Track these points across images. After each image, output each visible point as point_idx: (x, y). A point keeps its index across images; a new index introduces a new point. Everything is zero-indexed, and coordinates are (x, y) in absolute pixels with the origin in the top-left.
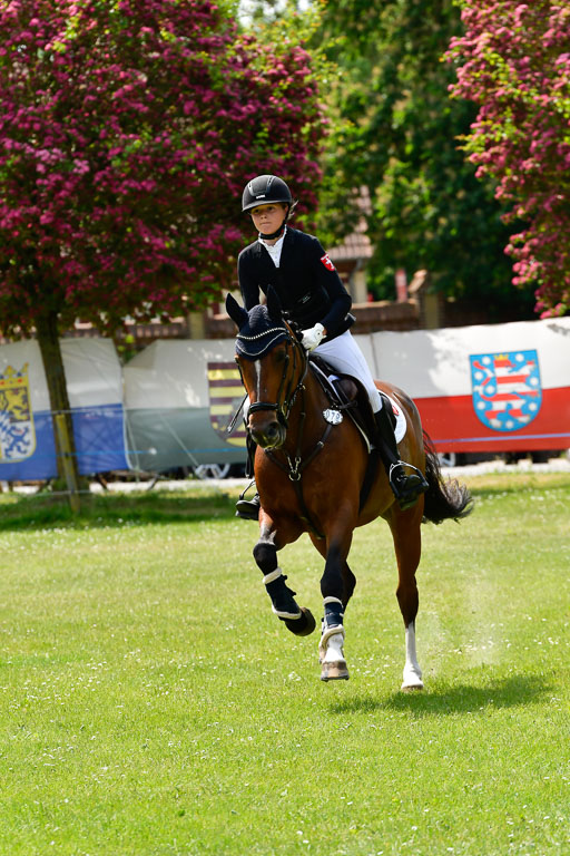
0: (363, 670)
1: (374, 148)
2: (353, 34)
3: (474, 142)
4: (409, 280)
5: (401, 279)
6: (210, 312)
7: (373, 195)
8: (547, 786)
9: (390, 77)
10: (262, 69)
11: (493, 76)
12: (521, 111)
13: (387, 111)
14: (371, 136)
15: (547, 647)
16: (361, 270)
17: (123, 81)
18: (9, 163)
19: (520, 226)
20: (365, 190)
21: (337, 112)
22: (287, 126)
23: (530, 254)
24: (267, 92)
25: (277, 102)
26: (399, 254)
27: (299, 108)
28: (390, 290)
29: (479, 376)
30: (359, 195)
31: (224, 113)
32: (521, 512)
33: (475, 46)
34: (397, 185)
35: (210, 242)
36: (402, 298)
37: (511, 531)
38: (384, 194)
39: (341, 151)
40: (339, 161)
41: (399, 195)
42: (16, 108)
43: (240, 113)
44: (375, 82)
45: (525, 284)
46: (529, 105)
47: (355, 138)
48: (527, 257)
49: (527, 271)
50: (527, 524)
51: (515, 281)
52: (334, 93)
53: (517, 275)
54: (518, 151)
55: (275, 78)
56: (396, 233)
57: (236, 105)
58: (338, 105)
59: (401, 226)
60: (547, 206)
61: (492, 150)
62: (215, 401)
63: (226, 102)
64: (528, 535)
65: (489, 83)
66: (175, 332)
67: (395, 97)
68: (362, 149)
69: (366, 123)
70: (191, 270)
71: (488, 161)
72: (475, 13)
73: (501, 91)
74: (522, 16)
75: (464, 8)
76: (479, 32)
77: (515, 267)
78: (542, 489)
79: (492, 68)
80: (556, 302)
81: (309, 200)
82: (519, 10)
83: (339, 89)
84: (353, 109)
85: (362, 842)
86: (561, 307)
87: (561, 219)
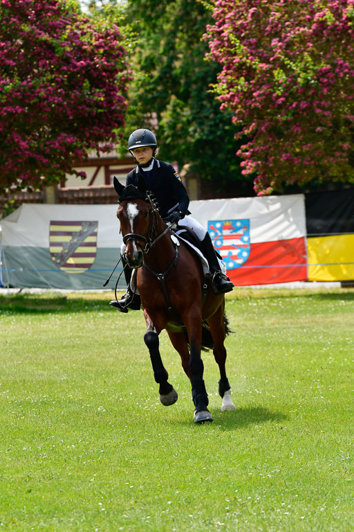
0: (143, 406)
2: (148, 19)
3: (220, 88)
4: (180, 170)
6: (59, 186)
8: (250, 479)
9: (170, 47)
10: (89, 41)
11: (232, 50)
12: (249, 73)
13: (170, 67)
14: (157, 82)
15: (254, 395)
19: (245, 140)
20: (154, 115)
21: (138, 67)
23: (251, 156)
25: (99, 61)
26: (174, 152)
27: (113, 63)
30: (151, 117)
31: (65, 67)
32: (243, 312)
33: (222, 32)
34: (174, 111)
35: (57, 144)
38: (167, 116)
39: (142, 91)
40: (140, 97)
41: (176, 115)
43: (75, 66)
44: (161, 50)
45: (249, 175)
46: (255, 69)
47: (149, 84)
48: (249, 158)
49: (249, 168)
50: (246, 320)
51: (244, 172)
52: (137, 55)
53: (244, 168)
55: (98, 47)
56: (173, 140)
58: (139, 63)
59: (175, 136)
60: (263, 128)
61: (231, 93)
62: (52, 244)
63: (67, 61)
64: (246, 326)
65: (229, 53)
66: (37, 197)
67: (175, 58)
68: (154, 89)
69: (156, 74)
70: (45, 160)
71: (229, 100)
72: (223, 12)
73: (237, 59)
74: (253, 14)
75: (215, 9)
76: (224, 23)
77: (243, 164)
78: (256, 299)
79: (233, 46)
80: (267, 185)
81: (119, 119)
82: (252, 10)
83: (140, 52)
84: (148, 65)
85: (138, 510)
86: (270, 190)
87: (271, 136)
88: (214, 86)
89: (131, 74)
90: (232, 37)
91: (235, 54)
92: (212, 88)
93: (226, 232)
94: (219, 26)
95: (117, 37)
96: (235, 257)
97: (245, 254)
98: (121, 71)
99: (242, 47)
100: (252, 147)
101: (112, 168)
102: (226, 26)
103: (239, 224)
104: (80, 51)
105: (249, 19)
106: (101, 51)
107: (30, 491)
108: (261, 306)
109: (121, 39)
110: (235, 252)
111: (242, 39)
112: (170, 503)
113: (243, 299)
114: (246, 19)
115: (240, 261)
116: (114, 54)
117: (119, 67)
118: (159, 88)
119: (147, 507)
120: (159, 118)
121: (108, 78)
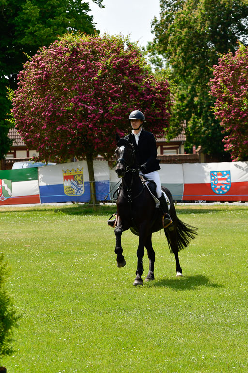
2: (182, 76)
3: (215, 109)
4: (196, 148)
5: (194, 147)
9: (193, 90)
10: (154, 86)
11: (222, 90)
12: (230, 102)
13: (192, 99)
14: (187, 106)
15: (225, 256)
16: (183, 144)
17: (113, 88)
18: (80, 110)
19: (226, 134)
20: (185, 122)
21: (178, 99)
22: (160, 102)
23: (229, 142)
24: (155, 93)
25: (158, 95)
26: (194, 139)
27: (164, 97)
28: (191, 151)
29: (213, 178)
30: (183, 123)
31: (142, 98)
32: (223, 217)
33: (217, 82)
34: (194, 121)
36: (194, 153)
37: (219, 222)
38: (190, 124)
39: (178, 110)
40: (178, 113)
41: (195, 124)
42: (83, 94)
43: (147, 98)
44: (189, 91)
45: (228, 151)
46: (233, 100)
47: (182, 106)
48: (228, 143)
49: (229, 147)
50: (224, 220)
51: (225, 150)
53: (226, 148)
54: (228, 112)
55: (158, 89)
56: (194, 134)
57: (146, 95)
59: (195, 132)
60: (235, 128)
61: (220, 112)
63: (142, 95)
64: (224, 223)
65: (220, 93)
67: (195, 95)
68: (184, 110)
69: (186, 102)
71: (219, 115)
72: (218, 73)
73: (224, 95)
74: (232, 74)
75: (214, 71)
76: (218, 78)
77: (225, 146)
78: (230, 211)
79: (221, 88)
80: (237, 157)
81: (167, 124)
82: (232, 72)
83: (178, 92)
84: (182, 98)
85: (166, 309)
86: (238, 158)
87: (239, 133)
89: (173, 102)
90: (222, 84)
91: (223, 92)
92: (212, 109)
93: (220, 177)
94: (216, 79)
95: (167, 85)
96: (224, 189)
97: (228, 187)
98: (168, 101)
99: (227, 89)
100: (229, 138)
101: (164, 147)
102: (219, 79)
103: (225, 173)
104: (149, 90)
105: (230, 76)
106: (159, 91)
107: (115, 299)
108: (232, 214)
109: (169, 86)
110: (223, 186)
111: (227, 85)
113: (224, 210)
114: (229, 76)
115: (225, 191)
116: (165, 93)
117: (167, 99)
118: (187, 110)
120: (187, 123)
121: (162, 104)
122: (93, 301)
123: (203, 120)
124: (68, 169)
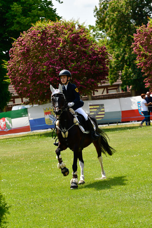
0: (115, 160)
1: (121, 63)
2: (117, 43)
3: (137, 62)
4: (129, 88)
5: (128, 87)
6: (92, 95)
7: (122, 72)
8: (145, 181)
9: (124, 51)
10: (97, 50)
11: (140, 50)
12: (146, 56)
13: (124, 57)
14: (121, 61)
15: (149, 155)
16: (120, 86)
17: (71, 54)
18: (51, 70)
19: (146, 77)
20: (120, 71)
21: (114, 57)
22: (102, 60)
23: (148, 82)
24: (98, 54)
25: (100, 56)
26: (127, 82)
27: (104, 57)
28: (126, 89)
29: (139, 106)
30: (119, 72)
31: (90, 59)
32: (148, 130)
33: (137, 44)
34: (126, 70)
35: (89, 82)
36: (128, 91)
37: (145, 133)
38: (124, 72)
39: (116, 64)
40: (115, 66)
42: (52, 59)
43: (93, 58)
44: (121, 51)
45: (148, 88)
46: (148, 55)
47: (118, 62)
48: (147, 82)
49: (148, 85)
50: (148, 132)
51: (146, 87)
52: (114, 54)
53: (146, 86)
54: (145, 63)
56: (126, 79)
57: (92, 56)
58: (115, 56)
59: (127, 77)
60: (151, 73)
61: (141, 63)
62: (91, 112)
63: (90, 56)
64: (148, 134)
65: (139, 51)
66: (86, 99)
67: (125, 54)
68: (119, 64)
69: (120, 59)
70: (85, 87)
71: (140, 65)
72: (137, 39)
73: (142, 52)
74: (146, 39)
75: (134, 38)
76: (137, 42)
77: (146, 84)
79: (140, 49)
81: (107, 73)
82: (145, 37)
83: (115, 53)
84: (117, 57)
88: (135, 61)
90: (140, 46)
91: (141, 51)
92: (135, 62)
94: (136, 43)
95: (105, 48)
98: (107, 59)
99: (143, 48)
100: (147, 79)
101: (108, 88)
102: (138, 43)
104: (94, 53)
105: (145, 40)
106: (101, 53)
109: (106, 50)
111: (143, 46)
112: (119, 190)
114: (144, 40)
116: (104, 54)
119: (113, 192)
121: (103, 61)
122: (63, 192)
123: (131, 69)
124: (47, 108)
